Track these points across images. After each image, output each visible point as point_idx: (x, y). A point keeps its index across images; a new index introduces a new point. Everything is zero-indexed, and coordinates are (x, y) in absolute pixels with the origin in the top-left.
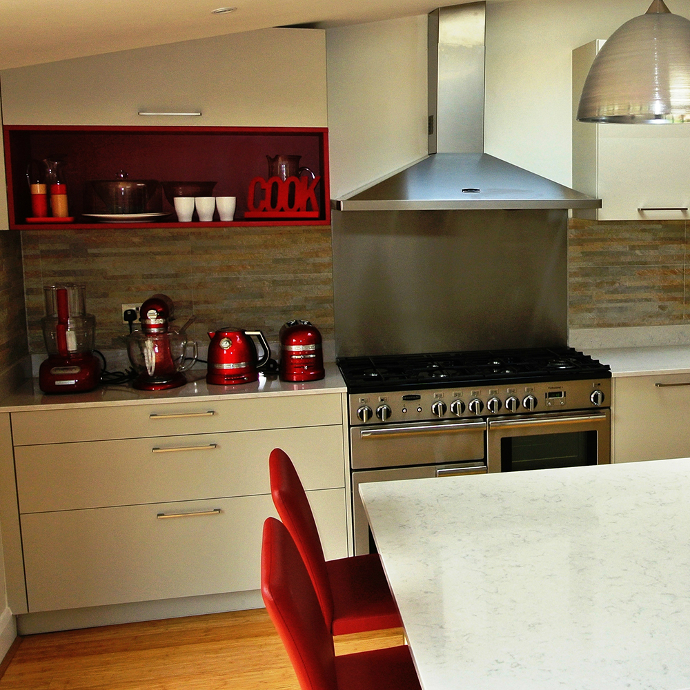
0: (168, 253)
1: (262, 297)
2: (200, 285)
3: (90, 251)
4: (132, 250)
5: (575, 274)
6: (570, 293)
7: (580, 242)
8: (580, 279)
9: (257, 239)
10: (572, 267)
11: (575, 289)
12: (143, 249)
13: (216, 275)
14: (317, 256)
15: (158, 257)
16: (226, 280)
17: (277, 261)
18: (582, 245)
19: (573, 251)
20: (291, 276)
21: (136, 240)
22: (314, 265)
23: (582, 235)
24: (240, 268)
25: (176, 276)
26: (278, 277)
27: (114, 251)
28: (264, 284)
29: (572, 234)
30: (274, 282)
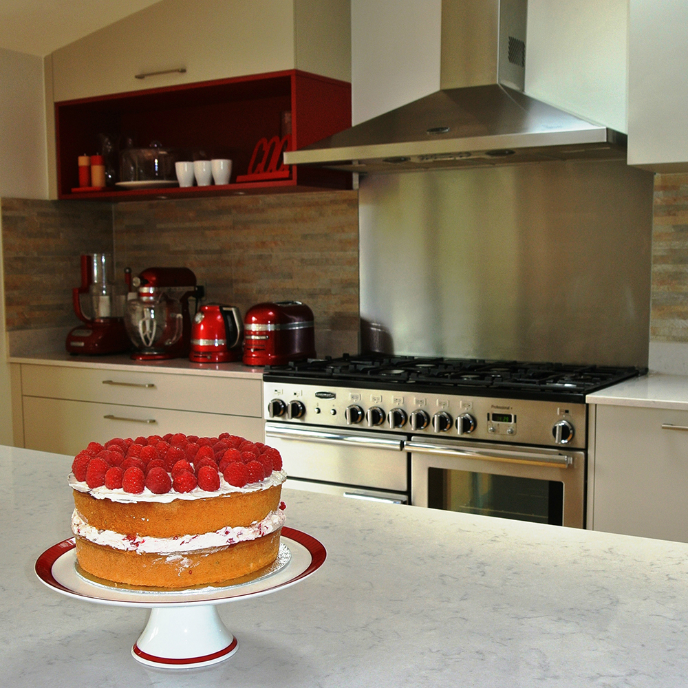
0: (214, 228)
1: (292, 278)
2: (240, 263)
3: (159, 226)
4: (188, 225)
5: (663, 260)
6: (654, 288)
7: (671, 210)
8: (669, 267)
9: (287, 212)
10: (658, 248)
11: (662, 282)
12: (197, 224)
13: (252, 252)
14: (343, 231)
15: (207, 232)
16: (260, 257)
17: (305, 237)
18: (674, 215)
19: (660, 224)
20: (317, 255)
21: (191, 215)
22: (341, 241)
23: (675, 200)
24: (273, 245)
25: (220, 252)
26: (306, 255)
27: (175, 227)
28: (293, 262)
29: (659, 197)
30: (302, 260)
